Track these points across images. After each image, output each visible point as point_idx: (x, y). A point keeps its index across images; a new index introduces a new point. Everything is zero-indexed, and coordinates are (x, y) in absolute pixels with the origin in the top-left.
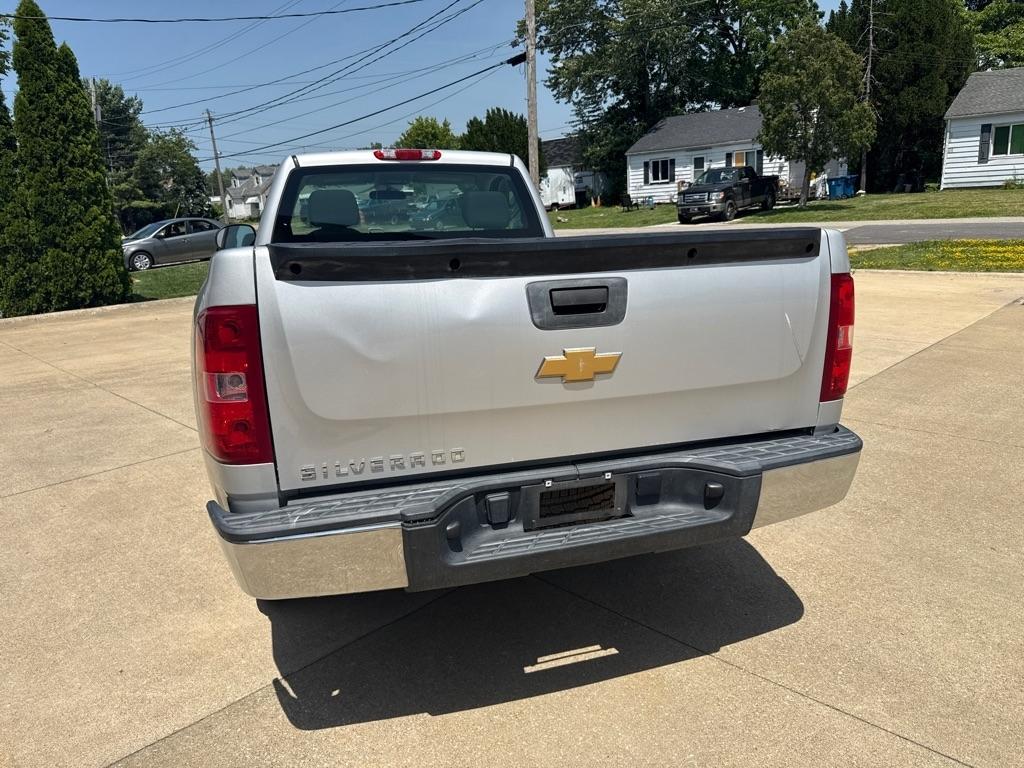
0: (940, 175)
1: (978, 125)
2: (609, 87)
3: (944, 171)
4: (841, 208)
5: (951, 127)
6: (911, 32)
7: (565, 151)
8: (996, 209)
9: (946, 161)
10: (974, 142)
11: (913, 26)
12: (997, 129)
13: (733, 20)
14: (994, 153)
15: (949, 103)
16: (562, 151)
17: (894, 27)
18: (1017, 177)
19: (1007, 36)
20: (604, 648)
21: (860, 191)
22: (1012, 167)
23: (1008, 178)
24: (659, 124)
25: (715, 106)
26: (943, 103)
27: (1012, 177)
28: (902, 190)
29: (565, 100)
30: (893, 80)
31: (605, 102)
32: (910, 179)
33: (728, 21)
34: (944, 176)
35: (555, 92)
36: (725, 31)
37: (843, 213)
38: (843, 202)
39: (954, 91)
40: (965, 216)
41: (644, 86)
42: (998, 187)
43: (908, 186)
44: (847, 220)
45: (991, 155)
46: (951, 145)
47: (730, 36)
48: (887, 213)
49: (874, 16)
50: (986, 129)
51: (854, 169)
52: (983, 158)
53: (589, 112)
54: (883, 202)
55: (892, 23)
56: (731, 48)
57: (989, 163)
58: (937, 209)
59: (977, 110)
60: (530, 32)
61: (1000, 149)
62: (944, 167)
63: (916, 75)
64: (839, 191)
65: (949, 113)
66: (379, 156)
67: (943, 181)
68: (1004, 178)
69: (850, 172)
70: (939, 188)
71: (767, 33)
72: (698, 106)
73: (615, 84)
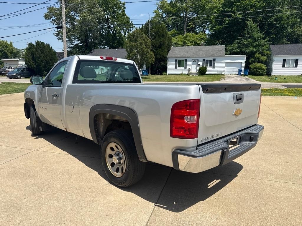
0: (167, 71)
1: (174, 60)
2: (76, 38)
3: (168, 70)
4: (147, 78)
5: (169, 60)
6: (159, 35)
7: (61, 56)
8: (182, 80)
9: (168, 68)
10: (174, 63)
11: (159, 33)
12: (178, 61)
13: (111, 24)
14: (178, 67)
15: (168, 54)
16: (59, 56)
17: (155, 33)
18: (183, 73)
19: (176, 39)
20: (218, 180)
21: (149, 74)
22: (182, 70)
23: (181, 73)
24: (92, 51)
25: (107, 48)
26: (166, 53)
27: (182, 73)
28: (158, 74)
29: (61, 41)
30: (156, 46)
31: (75, 42)
32: (159, 72)
33: (110, 24)
34: (168, 71)
35: (58, 37)
36: (109, 27)
37: (148, 79)
38: (147, 77)
39: (169, 51)
40: (176, 81)
41: (87, 40)
42: (179, 75)
43: (159, 73)
44: (150, 81)
45: (177, 67)
46: (169, 64)
47: (110, 29)
48: (159, 80)
49: (150, 30)
50: (176, 60)
51: (147, 68)
52: (176, 68)
53: (70, 45)
54: (156, 77)
55: (154, 32)
56: (111, 32)
57: (177, 69)
58: (170, 79)
59: (174, 56)
60: (64, 20)
61: (179, 66)
62: (168, 69)
63: (161, 45)
64: (145, 74)
65: (168, 56)
66: (102, 58)
67: (168, 73)
68: (180, 73)
69: (146, 69)
70: (167, 74)
71: (121, 29)
72: (103, 47)
73: (78, 38)
